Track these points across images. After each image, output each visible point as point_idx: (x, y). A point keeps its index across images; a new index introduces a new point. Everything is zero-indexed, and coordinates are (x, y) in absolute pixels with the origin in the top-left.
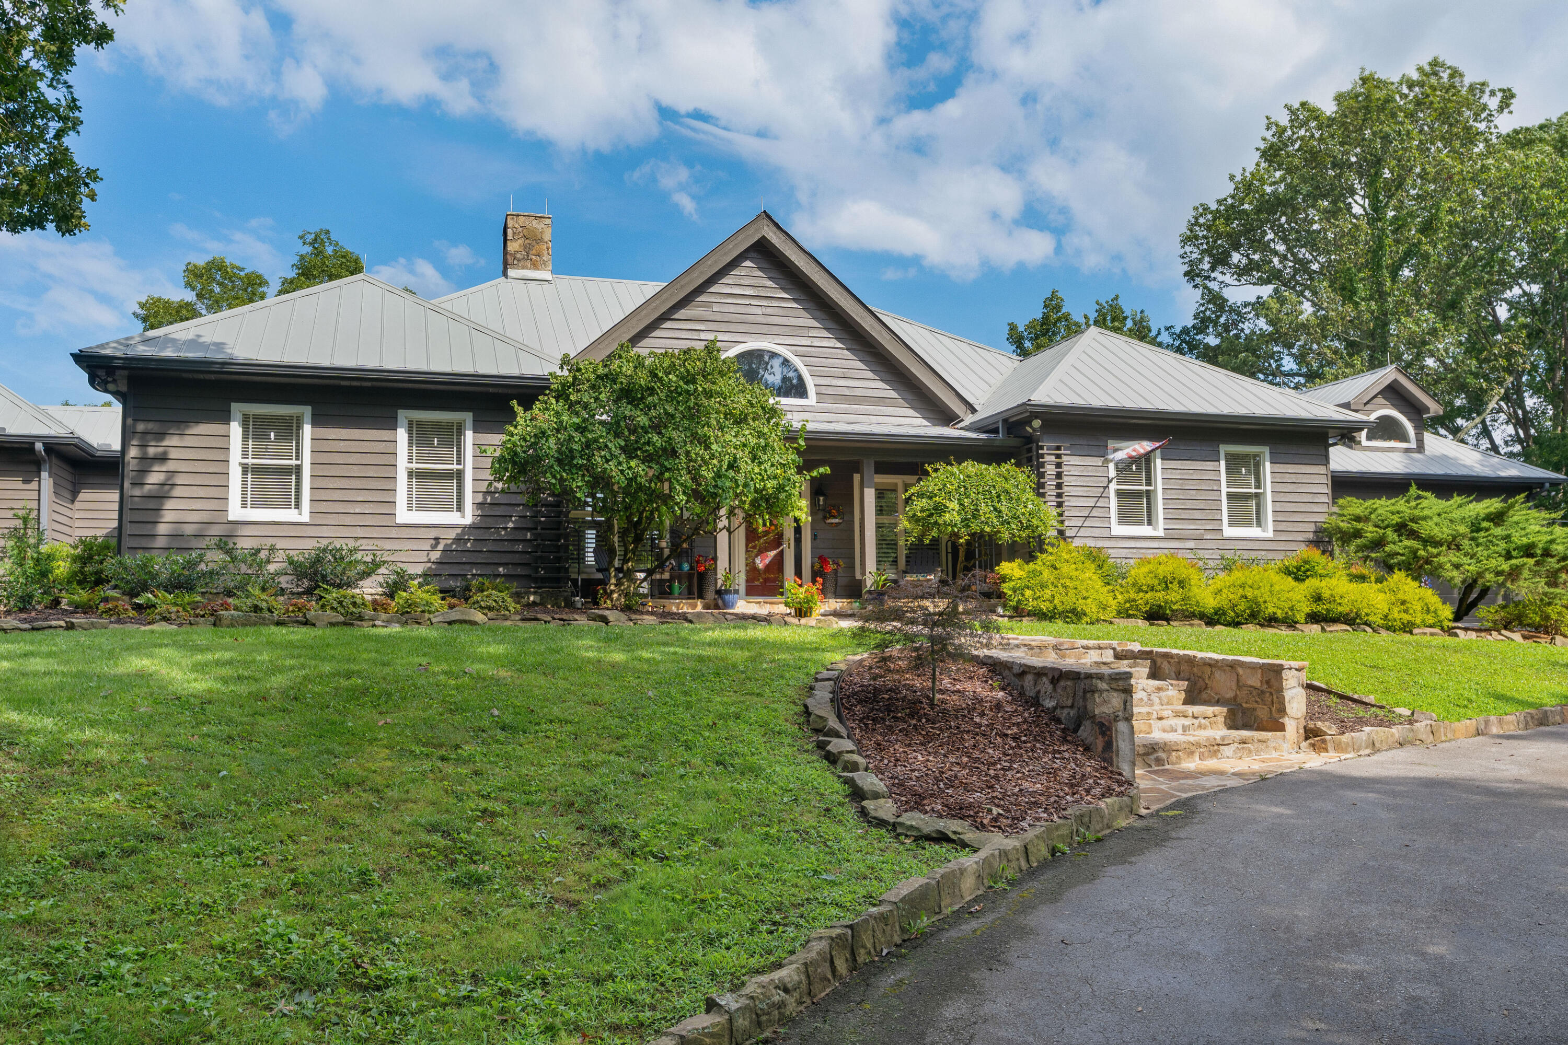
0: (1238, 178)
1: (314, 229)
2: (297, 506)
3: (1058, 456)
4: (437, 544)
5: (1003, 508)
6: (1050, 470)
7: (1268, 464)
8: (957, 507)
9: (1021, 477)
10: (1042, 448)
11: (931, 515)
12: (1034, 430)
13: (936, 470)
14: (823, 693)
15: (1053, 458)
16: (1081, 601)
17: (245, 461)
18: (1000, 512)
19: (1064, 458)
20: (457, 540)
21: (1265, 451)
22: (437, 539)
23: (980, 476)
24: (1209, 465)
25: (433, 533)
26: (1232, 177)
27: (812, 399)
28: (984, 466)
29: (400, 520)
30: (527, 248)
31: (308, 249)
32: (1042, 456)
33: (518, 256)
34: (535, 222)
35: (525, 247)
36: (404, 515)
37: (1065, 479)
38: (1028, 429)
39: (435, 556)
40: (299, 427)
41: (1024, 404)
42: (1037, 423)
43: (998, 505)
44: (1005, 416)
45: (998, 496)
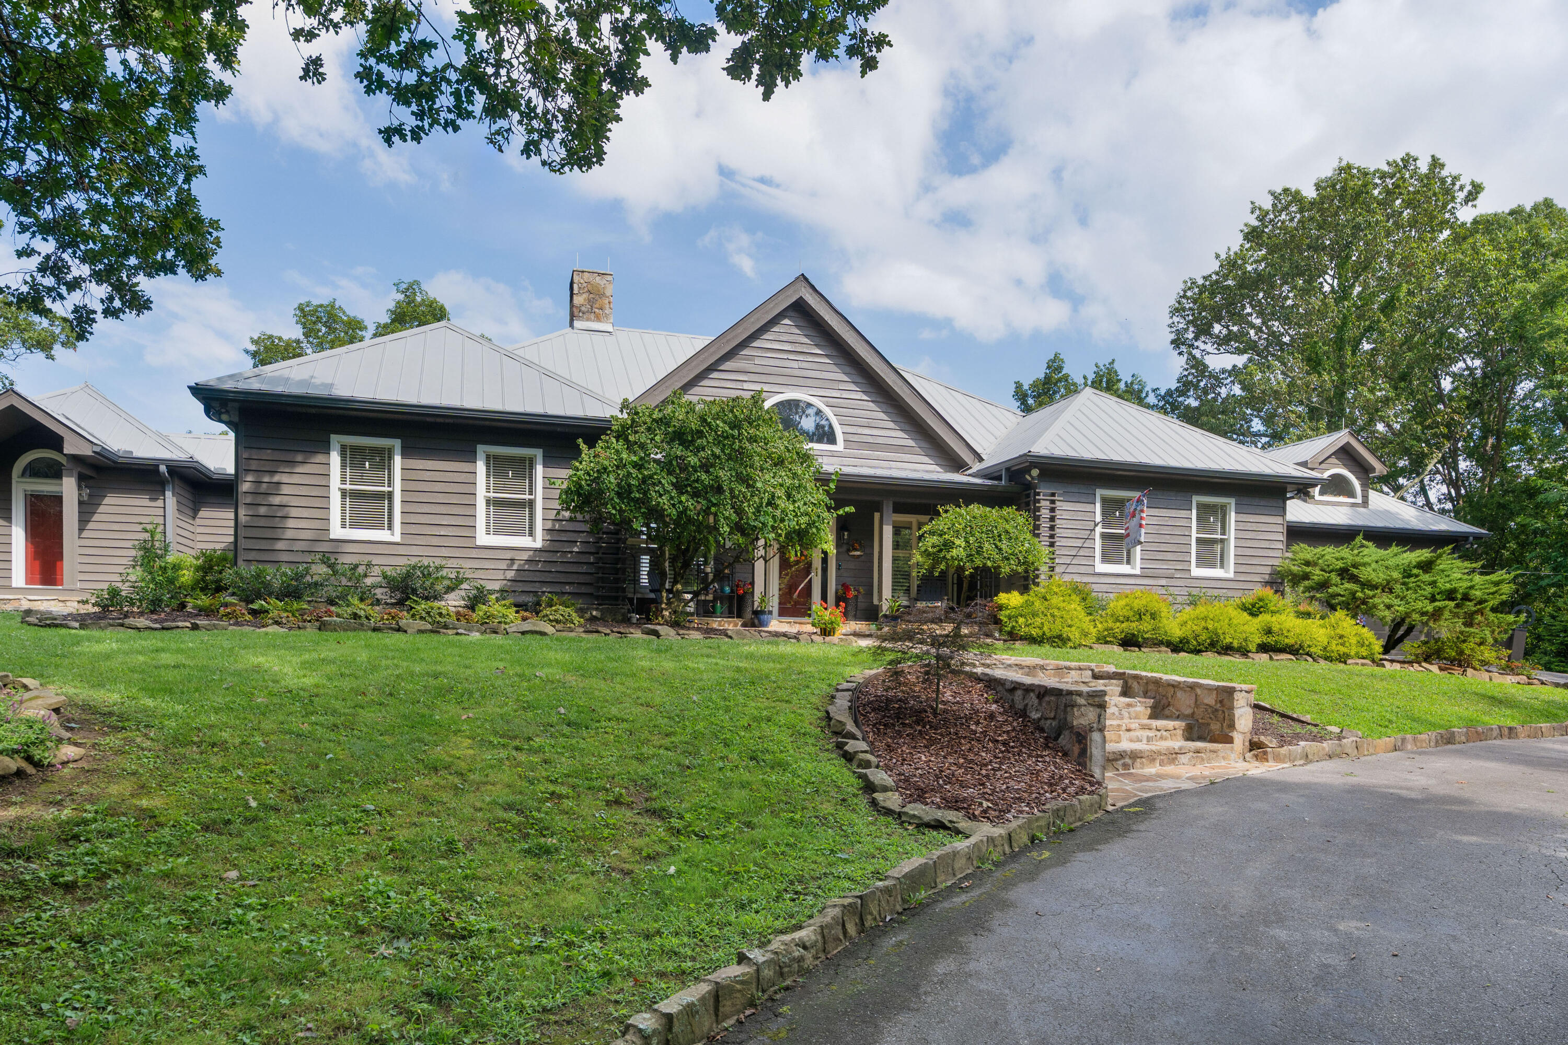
0: (1223, 256)
1: (408, 279)
2: (390, 528)
3: (1053, 502)
4: (512, 564)
5: (1004, 547)
6: (1045, 513)
7: (1233, 514)
8: (963, 544)
9: (1021, 520)
10: (1038, 494)
11: (941, 550)
12: (1033, 478)
13: (946, 511)
14: (843, 701)
15: (1048, 503)
16: (1066, 629)
17: (343, 487)
18: (1000, 549)
19: (1058, 503)
20: (528, 561)
21: (1231, 502)
22: (512, 560)
23: (984, 517)
24: (1183, 513)
25: (509, 555)
26: (1217, 256)
27: (840, 446)
28: (988, 509)
29: (479, 542)
30: (591, 302)
31: (401, 297)
32: (1038, 502)
33: (583, 309)
34: (598, 278)
35: (589, 301)
36: (483, 538)
37: (1058, 522)
38: (1028, 477)
39: (511, 575)
40: (390, 458)
41: (1025, 455)
42: (1035, 472)
43: (999, 544)
44: (1008, 465)
45: (1000, 536)
